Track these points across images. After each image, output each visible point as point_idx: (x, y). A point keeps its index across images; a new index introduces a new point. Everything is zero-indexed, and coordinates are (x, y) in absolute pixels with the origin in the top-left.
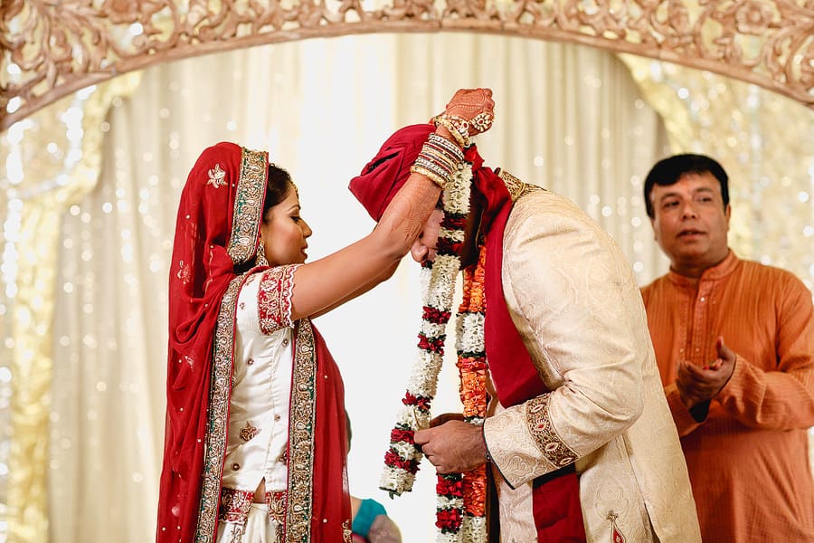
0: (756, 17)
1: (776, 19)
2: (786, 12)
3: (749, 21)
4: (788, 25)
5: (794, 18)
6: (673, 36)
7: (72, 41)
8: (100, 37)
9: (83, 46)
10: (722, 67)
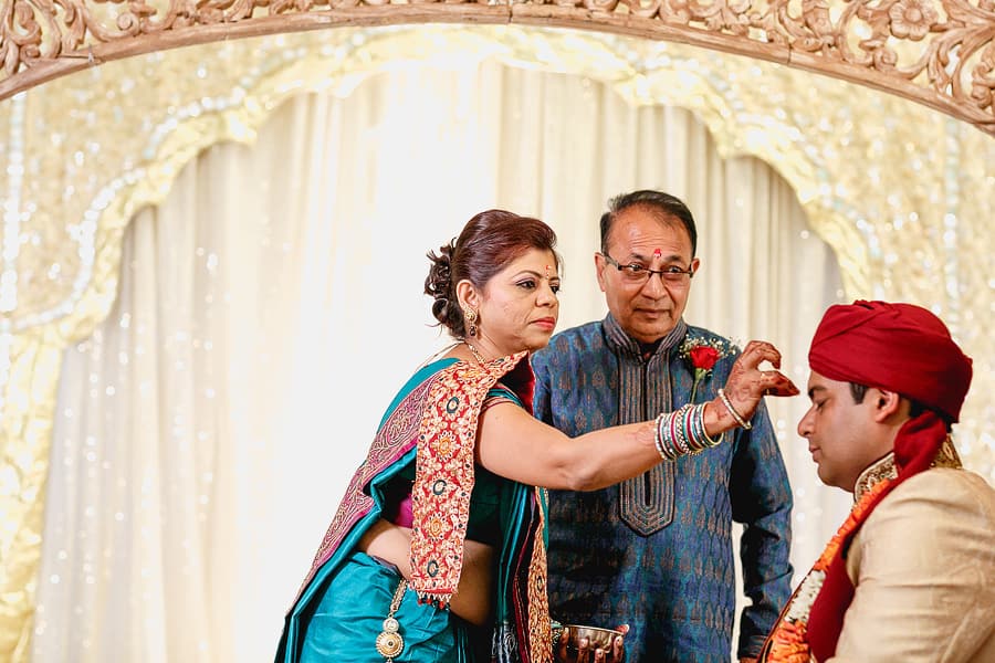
0: (916, 15)
1: (942, 19)
2: (954, 11)
3: (906, 21)
4: (955, 27)
5: (964, 19)
6: (808, 36)
7: (41, 18)
8: (75, 14)
9: (53, 24)
10: (871, 75)
